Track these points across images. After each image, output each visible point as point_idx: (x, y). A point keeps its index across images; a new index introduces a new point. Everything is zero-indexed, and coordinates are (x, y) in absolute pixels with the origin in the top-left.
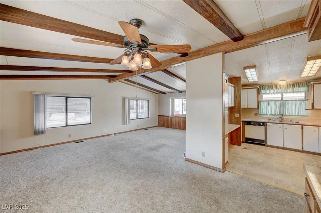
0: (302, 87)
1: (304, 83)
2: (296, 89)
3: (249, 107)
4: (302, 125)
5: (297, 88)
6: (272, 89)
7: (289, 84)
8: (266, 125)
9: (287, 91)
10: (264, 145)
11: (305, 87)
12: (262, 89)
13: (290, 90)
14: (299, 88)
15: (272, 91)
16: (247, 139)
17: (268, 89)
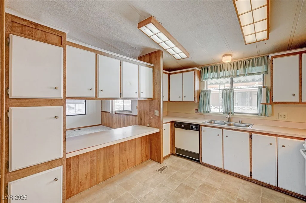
0: (258, 65)
1: (260, 60)
2: (249, 69)
3: (185, 100)
4: (251, 133)
5: (250, 67)
6: (217, 72)
7: (239, 63)
8: (200, 129)
9: (236, 73)
10: (198, 162)
11: (261, 65)
12: (204, 73)
13: (241, 71)
14: (253, 68)
15: (216, 74)
16: (178, 150)
17: (211, 73)
